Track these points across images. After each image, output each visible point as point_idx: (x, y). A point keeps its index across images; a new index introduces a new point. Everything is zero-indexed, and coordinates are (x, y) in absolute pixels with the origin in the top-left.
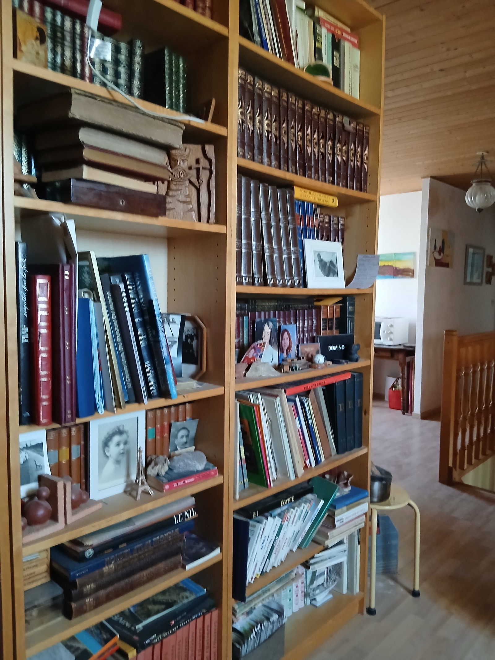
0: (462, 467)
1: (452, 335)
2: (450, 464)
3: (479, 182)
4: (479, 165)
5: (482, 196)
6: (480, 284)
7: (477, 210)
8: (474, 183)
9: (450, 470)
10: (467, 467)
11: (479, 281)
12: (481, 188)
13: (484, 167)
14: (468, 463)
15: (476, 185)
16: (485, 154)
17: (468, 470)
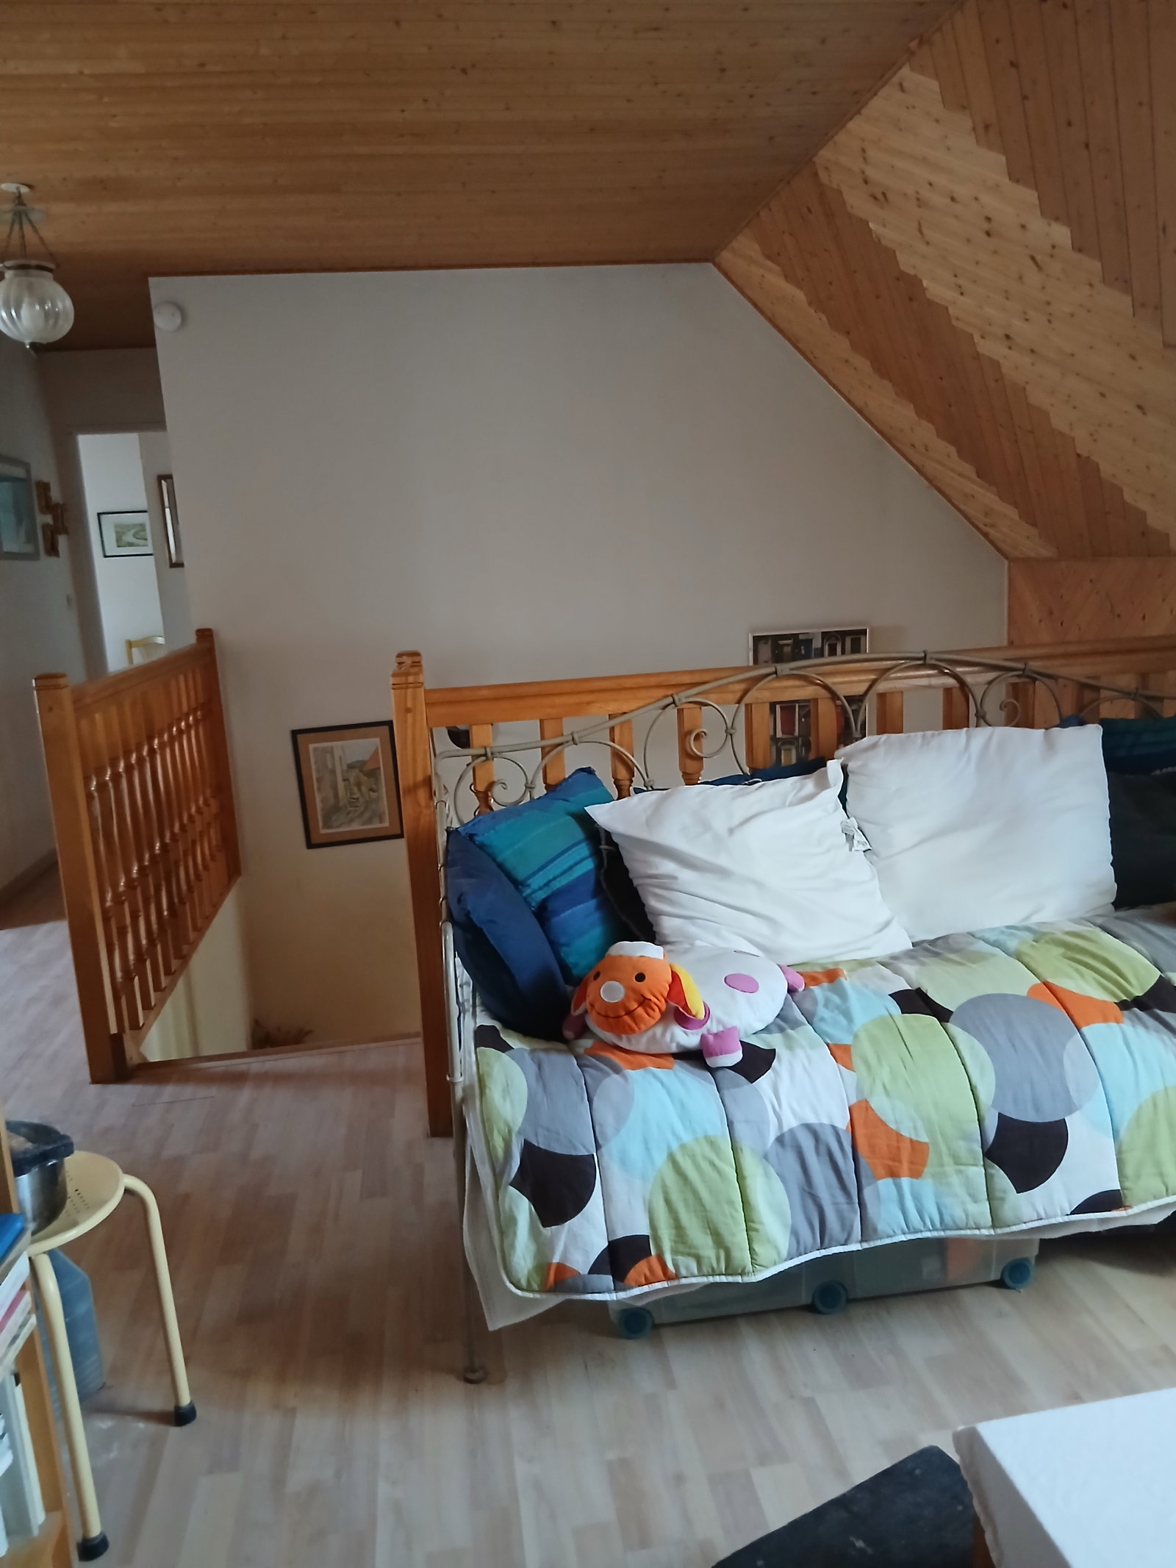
0: (135, 1026)
1: (58, 687)
2: (114, 1029)
3: (22, 268)
4: (13, 221)
5: (38, 307)
6: (34, 556)
7: (28, 347)
8: (9, 268)
9: (117, 1040)
10: (146, 1018)
11: (28, 548)
12: (30, 288)
13: (27, 228)
14: (144, 1008)
15: (16, 276)
16: (24, 190)
17: (148, 1025)
